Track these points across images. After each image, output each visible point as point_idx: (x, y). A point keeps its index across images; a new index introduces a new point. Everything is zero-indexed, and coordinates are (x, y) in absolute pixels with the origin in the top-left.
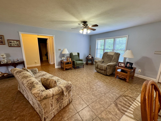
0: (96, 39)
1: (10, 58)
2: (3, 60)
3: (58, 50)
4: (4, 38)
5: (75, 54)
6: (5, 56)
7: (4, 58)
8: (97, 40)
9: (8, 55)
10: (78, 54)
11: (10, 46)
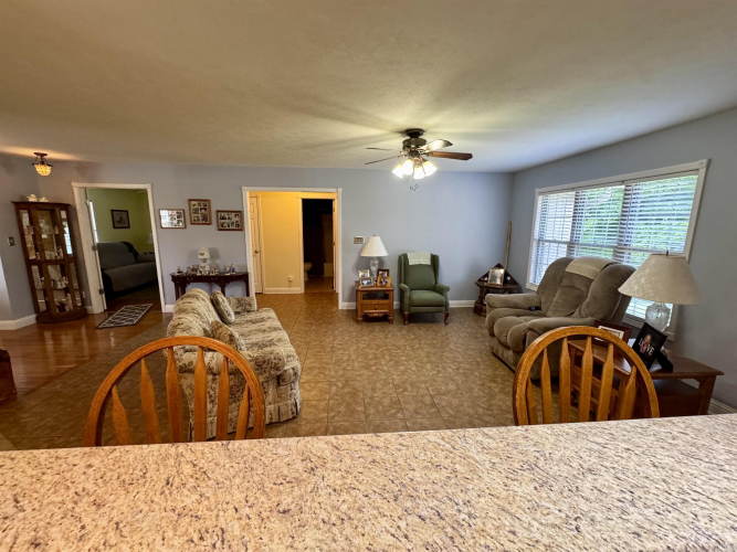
0: (537, 190)
1: (218, 262)
2: (203, 265)
3: (353, 241)
4: (210, 207)
5: (419, 258)
6: (207, 256)
7: (205, 261)
8: (541, 193)
9: (214, 254)
10: (434, 259)
11: (221, 228)
